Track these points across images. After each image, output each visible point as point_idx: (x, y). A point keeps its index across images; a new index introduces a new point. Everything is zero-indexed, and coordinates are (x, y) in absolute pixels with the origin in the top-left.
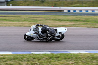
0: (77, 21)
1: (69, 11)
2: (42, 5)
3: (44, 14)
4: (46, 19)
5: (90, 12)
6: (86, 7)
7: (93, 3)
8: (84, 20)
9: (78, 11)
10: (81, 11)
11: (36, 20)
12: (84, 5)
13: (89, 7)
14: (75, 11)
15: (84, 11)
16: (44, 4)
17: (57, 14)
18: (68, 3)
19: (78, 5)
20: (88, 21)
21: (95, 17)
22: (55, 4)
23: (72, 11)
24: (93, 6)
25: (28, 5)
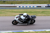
1: (20, 7)
2: (4, 3)
3: (6, 9)
4: (7, 12)
5: (32, 7)
6: (29, 4)
7: (33, 2)
9: (25, 7)
10: (27, 7)
11: (1, 12)
12: (28, 3)
13: (31, 4)
14: (23, 7)
16: (5, 3)
17: (13, 9)
18: (19, 2)
19: (25, 3)
20: (31, 12)
21: (35, 10)
22: (12, 3)
23: (21, 7)
24: (33, 4)
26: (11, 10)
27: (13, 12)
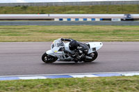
0: (74, 32)
1: (61, 20)
2: (24, 11)
3: (28, 24)
4: (32, 31)
5: (89, 20)
6: (83, 13)
8: (82, 31)
9: (73, 20)
10: (77, 19)
11: (18, 32)
12: (81, 11)
13: (88, 13)
14: (69, 19)
15: (81, 20)
17: (45, 24)
18: (60, 9)
19: (73, 11)
22: (42, 11)
23: (65, 20)
24: (93, 13)
25: (5, 13)
26: (40, 28)
27: (45, 31)
